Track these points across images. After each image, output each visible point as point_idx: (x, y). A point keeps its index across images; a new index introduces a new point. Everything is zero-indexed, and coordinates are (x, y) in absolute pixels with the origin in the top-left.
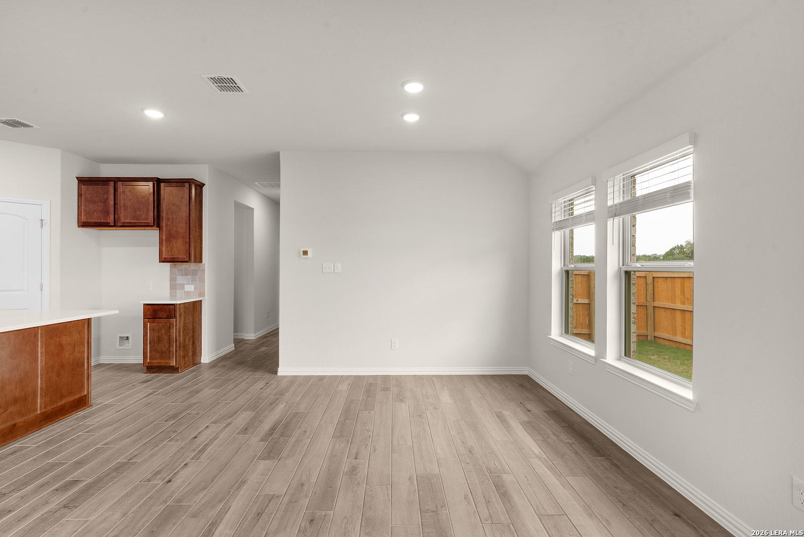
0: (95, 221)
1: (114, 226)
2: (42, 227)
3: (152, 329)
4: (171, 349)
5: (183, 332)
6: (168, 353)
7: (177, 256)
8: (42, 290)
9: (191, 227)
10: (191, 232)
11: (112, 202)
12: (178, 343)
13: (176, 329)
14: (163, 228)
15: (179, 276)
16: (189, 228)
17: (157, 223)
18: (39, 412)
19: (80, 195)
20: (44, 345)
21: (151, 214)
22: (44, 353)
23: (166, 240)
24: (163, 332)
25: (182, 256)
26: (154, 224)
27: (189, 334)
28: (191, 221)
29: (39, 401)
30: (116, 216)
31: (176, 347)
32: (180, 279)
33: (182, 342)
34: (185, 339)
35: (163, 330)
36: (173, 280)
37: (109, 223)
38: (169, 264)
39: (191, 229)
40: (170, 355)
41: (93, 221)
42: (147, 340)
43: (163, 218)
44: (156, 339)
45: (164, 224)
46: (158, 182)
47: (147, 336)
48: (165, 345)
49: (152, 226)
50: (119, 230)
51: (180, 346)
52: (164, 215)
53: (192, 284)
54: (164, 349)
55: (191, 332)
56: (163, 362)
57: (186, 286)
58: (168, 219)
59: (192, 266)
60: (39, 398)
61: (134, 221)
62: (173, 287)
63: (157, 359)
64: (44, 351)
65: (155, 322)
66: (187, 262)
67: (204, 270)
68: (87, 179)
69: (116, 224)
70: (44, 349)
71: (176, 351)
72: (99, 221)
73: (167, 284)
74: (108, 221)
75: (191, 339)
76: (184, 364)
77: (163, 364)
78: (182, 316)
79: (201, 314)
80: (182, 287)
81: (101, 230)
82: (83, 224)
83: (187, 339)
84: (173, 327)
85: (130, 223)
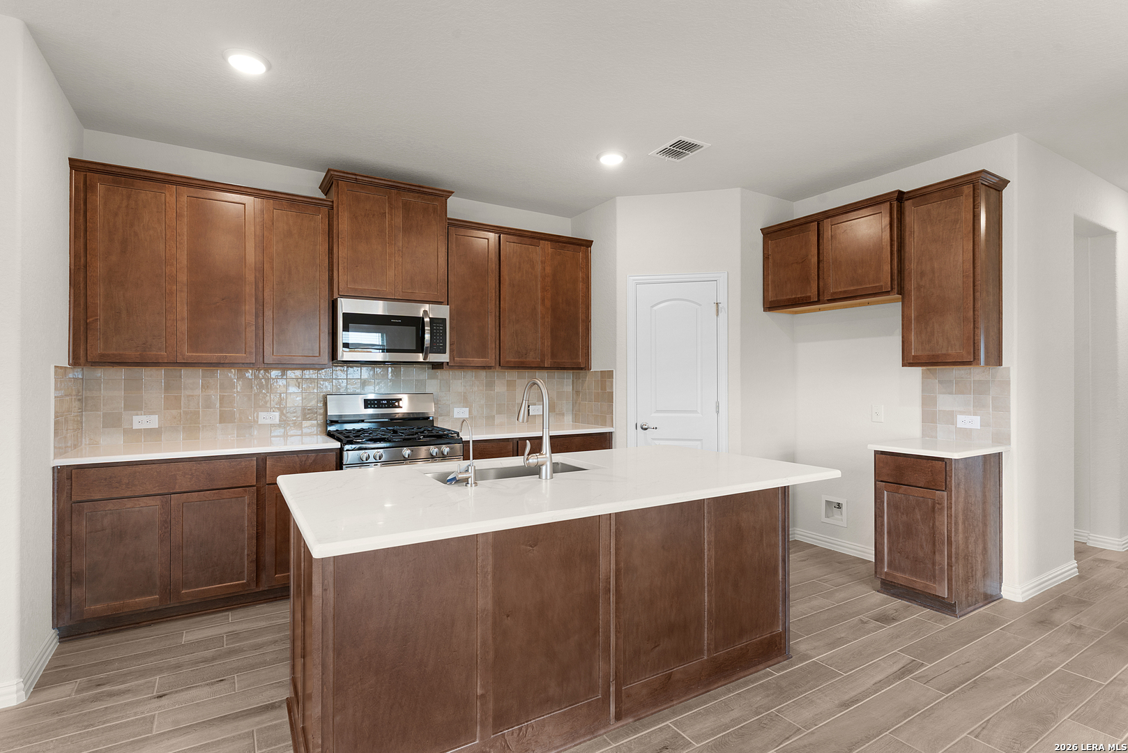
0: (788, 297)
1: (818, 302)
2: (717, 315)
3: (894, 506)
4: (938, 557)
5: (964, 523)
6: (930, 566)
7: (944, 352)
8: (718, 412)
9: (978, 283)
10: (978, 294)
11: (815, 260)
12: (954, 547)
13: (950, 516)
14: (910, 295)
15: (942, 396)
16: (974, 286)
17: (898, 285)
18: (706, 658)
19: (766, 258)
20: (713, 529)
21: (887, 268)
22: (713, 544)
23: (917, 318)
24: (919, 517)
25: (955, 351)
26: (892, 288)
27: (977, 530)
28: (978, 270)
29: (706, 635)
30: (821, 284)
31: (950, 557)
32: (946, 402)
33: (962, 547)
34: (967, 539)
35: (917, 511)
36: (928, 401)
37: (810, 297)
38: (920, 368)
39: (978, 288)
40: (934, 570)
41: (785, 298)
42: (883, 525)
43: (910, 273)
44: (901, 527)
45: (912, 285)
46: (898, 202)
47: (883, 517)
48: (922, 547)
49: (887, 293)
50: (824, 309)
51: (957, 554)
52: (913, 266)
53: (975, 414)
54: (921, 554)
55: (980, 525)
56: (919, 583)
57: (960, 418)
58: (922, 274)
59: (976, 374)
60: (706, 632)
61: (852, 288)
62: (930, 417)
63: (905, 573)
64: (713, 539)
65: (901, 491)
66: (968, 363)
67: (1008, 383)
68: (774, 229)
69: (821, 298)
70: (713, 535)
71: (950, 565)
72: (793, 297)
73: (916, 411)
74: (808, 294)
75: (980, 541)
76: (967, 598)
77: (918, 586)
78: (962, 486)
79: (1000, 485)
80: (950, 418)
81: (796, 313)
82: (771, 305)
83: (972, 540)
84: (942, 509)
85: (845, 292)
